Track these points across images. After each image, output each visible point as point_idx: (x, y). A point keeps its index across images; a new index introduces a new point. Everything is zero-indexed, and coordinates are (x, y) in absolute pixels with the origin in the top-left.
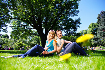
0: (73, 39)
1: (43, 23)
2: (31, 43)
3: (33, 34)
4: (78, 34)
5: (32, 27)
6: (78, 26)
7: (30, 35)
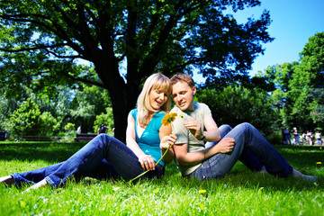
0: (236, 102)
1: (118, 37)
2: (73, 113)
3: (80, 79)
4: (255, 79)
5: (76, 53)
6: (260, 50)
7: (70, 86)
